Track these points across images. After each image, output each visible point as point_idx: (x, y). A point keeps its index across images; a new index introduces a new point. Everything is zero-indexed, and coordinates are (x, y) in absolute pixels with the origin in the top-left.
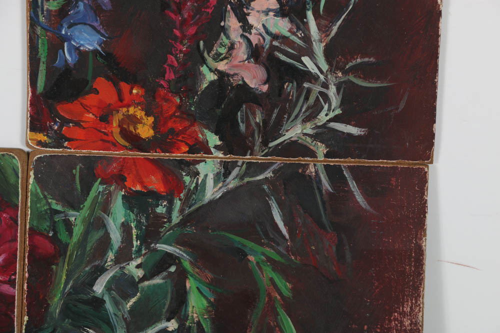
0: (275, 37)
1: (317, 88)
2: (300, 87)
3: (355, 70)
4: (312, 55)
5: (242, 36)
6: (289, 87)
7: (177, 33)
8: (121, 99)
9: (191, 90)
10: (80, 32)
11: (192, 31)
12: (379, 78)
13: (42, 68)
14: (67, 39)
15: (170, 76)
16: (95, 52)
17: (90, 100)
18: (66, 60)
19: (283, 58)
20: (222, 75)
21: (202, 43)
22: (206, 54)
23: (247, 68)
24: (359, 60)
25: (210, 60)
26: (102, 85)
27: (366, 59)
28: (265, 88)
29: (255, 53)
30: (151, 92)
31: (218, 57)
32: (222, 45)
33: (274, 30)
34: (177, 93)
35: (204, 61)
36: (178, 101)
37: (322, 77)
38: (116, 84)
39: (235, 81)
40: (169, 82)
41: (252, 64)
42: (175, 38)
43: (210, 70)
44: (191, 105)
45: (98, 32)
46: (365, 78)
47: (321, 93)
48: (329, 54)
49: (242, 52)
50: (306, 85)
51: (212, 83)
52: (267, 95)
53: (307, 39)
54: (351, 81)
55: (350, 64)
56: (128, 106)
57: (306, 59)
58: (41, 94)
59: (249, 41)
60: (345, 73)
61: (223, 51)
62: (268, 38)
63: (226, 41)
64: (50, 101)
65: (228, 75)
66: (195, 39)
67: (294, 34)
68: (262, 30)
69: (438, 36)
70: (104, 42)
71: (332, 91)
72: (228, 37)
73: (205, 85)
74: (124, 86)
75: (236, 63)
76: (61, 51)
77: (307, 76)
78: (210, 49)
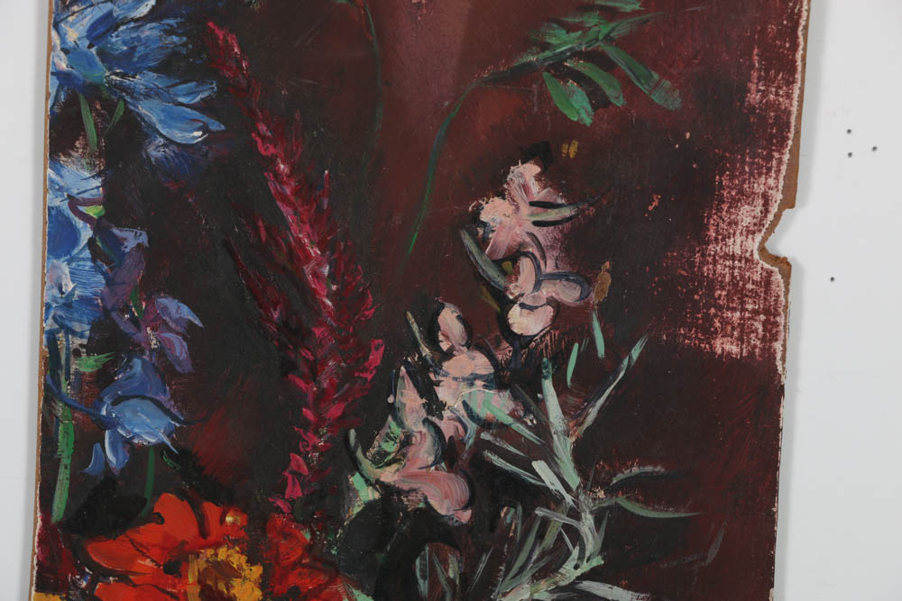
0: (485, 424)
1: (560, 519)
2: (528, 516)
3: (628, 487)
4: (551, 458)
5: (426, 421)
6: (509, 515)
7: (309, 414)
8: (203, 533)
9: (331, 518)
10: (135, 412)
11: (334, 411)
12: (671, 503)
13: (64, 476)
14: (110, 424)
15: (295, 491)
16: (160, 447)
17: (148, 533)
18: (107, 462)
19: (498, 462)
20: (388, 491)
21: (352, 433)
22: (359, 454)
23: (435, 480)
24: (635, 470)
25: (366, 465)
26: (171, 506)
27: (649, 469)
28: (466, 516)
29: (448, 453)
30: (259, 521)
31: (381, 460)
32: (389, 438)
33: (483, 413)
34: (306, 523)
35: (355, 466)
36: (308, 537)
37: (569, 498)
38: (195, 506)
39: (412, 502)
40: (292, 502)
41: (442, 473)
42: (305, 424)
43: (368, 482)
44: (330, 546)
45: (167, 412)
46: (647, 503)
47: (567, 527)
48: (582, 457)
49: (424, 451)
50: (540, 512)
51: (370, 506)
52: (469, 528)
53: (543, 429)
54: (620, 508)
55: (620, 476)
56: (217, 545)
57: (539, 466)
58: (60, 523)
59: (438, 431)
60: (611, 491)
61: (391, 447)
62: (472, 426)
63: (397, 431)
64: (75, 537)
65: (400, 492)
66: (341, 424)
67: (519, 419)
68: (462, 412)
69: (779, 430)
70: (177, 430)
71: (587, 524)
72: (400, 424)
73: (356, 510)
74: (210, 509)
75: (414, 469)
76: (98, 446)
77: (542, 496)
78: (366, 447)
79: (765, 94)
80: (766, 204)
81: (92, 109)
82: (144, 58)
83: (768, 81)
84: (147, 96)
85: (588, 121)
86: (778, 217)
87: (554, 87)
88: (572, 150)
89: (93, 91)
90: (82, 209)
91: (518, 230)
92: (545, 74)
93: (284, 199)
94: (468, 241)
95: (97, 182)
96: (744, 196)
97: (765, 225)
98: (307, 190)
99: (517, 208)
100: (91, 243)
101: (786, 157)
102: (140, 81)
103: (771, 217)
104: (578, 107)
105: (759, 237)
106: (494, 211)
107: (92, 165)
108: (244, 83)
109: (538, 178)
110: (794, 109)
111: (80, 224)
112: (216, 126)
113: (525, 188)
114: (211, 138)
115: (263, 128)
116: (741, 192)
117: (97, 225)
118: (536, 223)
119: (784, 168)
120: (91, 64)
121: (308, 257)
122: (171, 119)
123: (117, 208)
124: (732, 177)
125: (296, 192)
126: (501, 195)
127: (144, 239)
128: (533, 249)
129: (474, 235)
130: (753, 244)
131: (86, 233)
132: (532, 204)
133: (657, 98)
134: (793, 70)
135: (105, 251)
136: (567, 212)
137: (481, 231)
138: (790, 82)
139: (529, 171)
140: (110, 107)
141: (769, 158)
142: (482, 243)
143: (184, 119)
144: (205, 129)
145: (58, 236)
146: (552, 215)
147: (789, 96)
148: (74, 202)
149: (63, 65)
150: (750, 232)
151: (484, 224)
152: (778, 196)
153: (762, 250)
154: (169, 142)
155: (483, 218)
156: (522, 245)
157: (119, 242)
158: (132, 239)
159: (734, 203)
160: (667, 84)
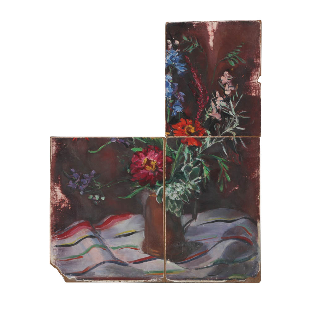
0: (223, 107)
1: (233, 119)
2: (229, 119)
3: (242, 114)
4: (231, 111)
5: (215, 107)
6: (226, 119)
7: (200, 107)
8: (187, 123)
9: (203, 120)
10: (177, 107)
11: (203, 106)
12: (248, 116)
13: (168, 117)
14: (174, 109)
15: (198, 117)
16: (181, 112)
17: (180, 124)
18: (174, 114)
19: (225, 112)
20: (210, 116)
21: (205, 109)
22: (206, 112)
23: (216, 115)
24: (242, 112)
25: (207, 113)
26: (182, 120)
27: (244, 112)
28: (221, 119)
29: (218, 111)
30: (194, 121)
31: (209, 112)
32: (210, 109)
33: (222, 105)
34: (200, 121)
35: (206, 113)
36: (200, 123)
37: (234, 116)
38: (185, 120)
39: (214, 118)
40: (198, 119)
41: (217, 114)
42: (199, 108)
43: (208, 115)
44: (203, 124)
45: (181, 107)
46: (244, 116)
47: (234, 120)
48: (235, 110)
49: (215, 111)
50: (230, 118)
51: (208, 119)
52: (221, 121)
53: (230, 107)
54: (241, 117)
55: (241, 113)
56: (188, 125)
57: (230, 112)
58: (168, 123)
59: (217, 108)
60: (239, 115)
61: (210, 111)
62: (221, 107)
63: (211, 108)
64: (170, 125)
65: (212, 116)
66: (204, 108)
67: (227, 106)
68: (220, 105)
69: (261, 105)
70: (183, 110)
71: (236, 120)
72: (212, 107)
73: (206, 119)
74: (187, 120)
75: (214, 113)
76: (173, 113)
77: (231, 116)
78: (207, 110)
79: (256, 61)
80: (257, 75)
81: (171, 68)
82: (177, 61)
83: (257, 59)
84: (177, 66)
85: (234, 66)
86: (259, 77)
87: (229, 61)
88: (232, 70)
89: (171, 66)
90: (170, 81)
91: (226, 81)
92: (228, 60)
93: (195, 78)
94: (219, 82)
95: (172, 77)
96: (255, 74)
97: (257, 78)
98: (198, 77)
99: (225, 78)
100: (171, 85)
101: (260, 69)
102: (176, 64)
103: (258, 77)
104: (233, 64)
105: (257, 80)
106: (222, 78)
107: (171, 75)
108: (189, 63)
109: (228, 73)
110: (260, 63)
111: (169, 83)
112: (186, 69)
113: (226, 75)
114: (186, 71)
115: (192, 69)
116: (254, 74)
117: (172, 83)
118: (228, 80)
119: (259, 70)
120: (171, 62)
121: (199, 86)
122: (181, 68)
123: (174, 80)
124: (253, 72)
125: (197, 77)
126: (223, 76)
127: (178, 84)
128: (228, 83)
129: (220, 81)
130: (256, 81)
131: (170, 84)
132: (227, 77)
133: (243, 62)
134: (260, 58)
135: (173, 86)
136: (232, 78)
137: (221, 81)
138: (259, 59)
139: (226, 73)
140: (173, 67)
141: (257, 69)
142: (221, 82)
143: (182, 68)
144: (185, 69)
145: (167, 85)
146: (230, 78)
147: (259, 61)
148: (169, 80)
149: (167, 62)
150: (256, 79)
151: (221, 80)
152: (259, 74)
153: (257, 81)
154: (180, 71)
155: (221, 79)
156: (226, 82)
157: (174, 85)
158: (176, 84)
159: (253, 75)
160: (244, 60)
